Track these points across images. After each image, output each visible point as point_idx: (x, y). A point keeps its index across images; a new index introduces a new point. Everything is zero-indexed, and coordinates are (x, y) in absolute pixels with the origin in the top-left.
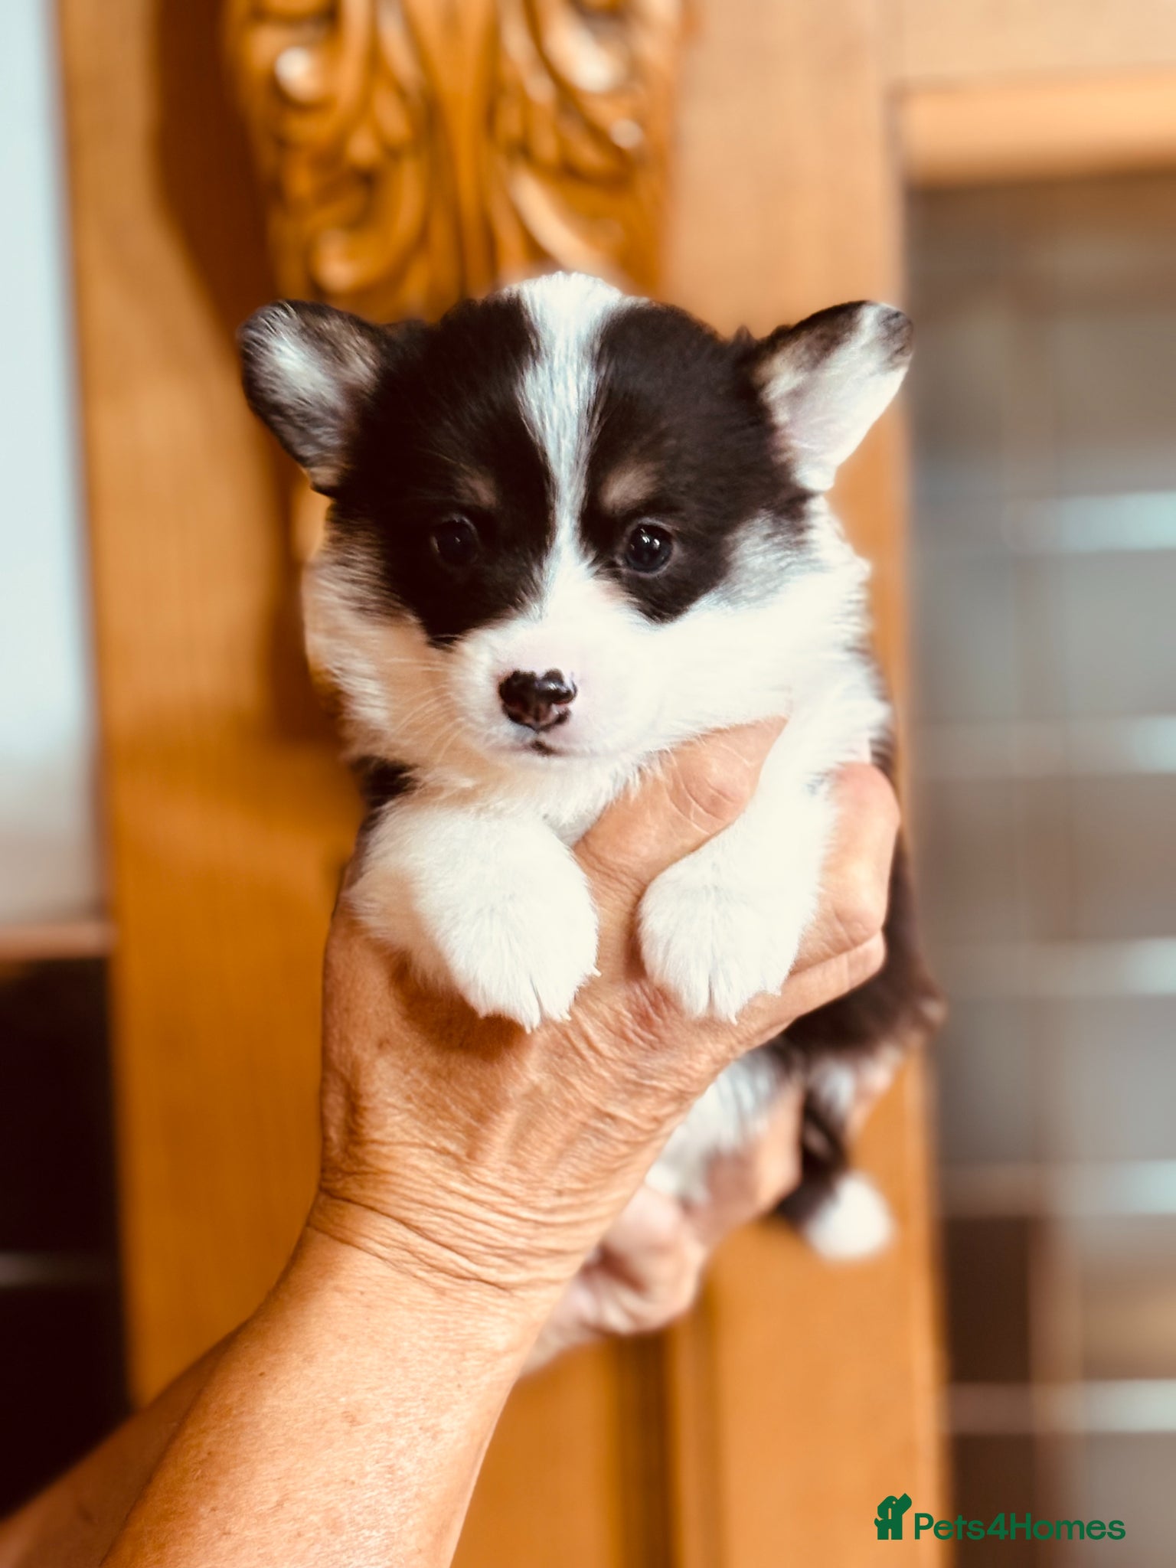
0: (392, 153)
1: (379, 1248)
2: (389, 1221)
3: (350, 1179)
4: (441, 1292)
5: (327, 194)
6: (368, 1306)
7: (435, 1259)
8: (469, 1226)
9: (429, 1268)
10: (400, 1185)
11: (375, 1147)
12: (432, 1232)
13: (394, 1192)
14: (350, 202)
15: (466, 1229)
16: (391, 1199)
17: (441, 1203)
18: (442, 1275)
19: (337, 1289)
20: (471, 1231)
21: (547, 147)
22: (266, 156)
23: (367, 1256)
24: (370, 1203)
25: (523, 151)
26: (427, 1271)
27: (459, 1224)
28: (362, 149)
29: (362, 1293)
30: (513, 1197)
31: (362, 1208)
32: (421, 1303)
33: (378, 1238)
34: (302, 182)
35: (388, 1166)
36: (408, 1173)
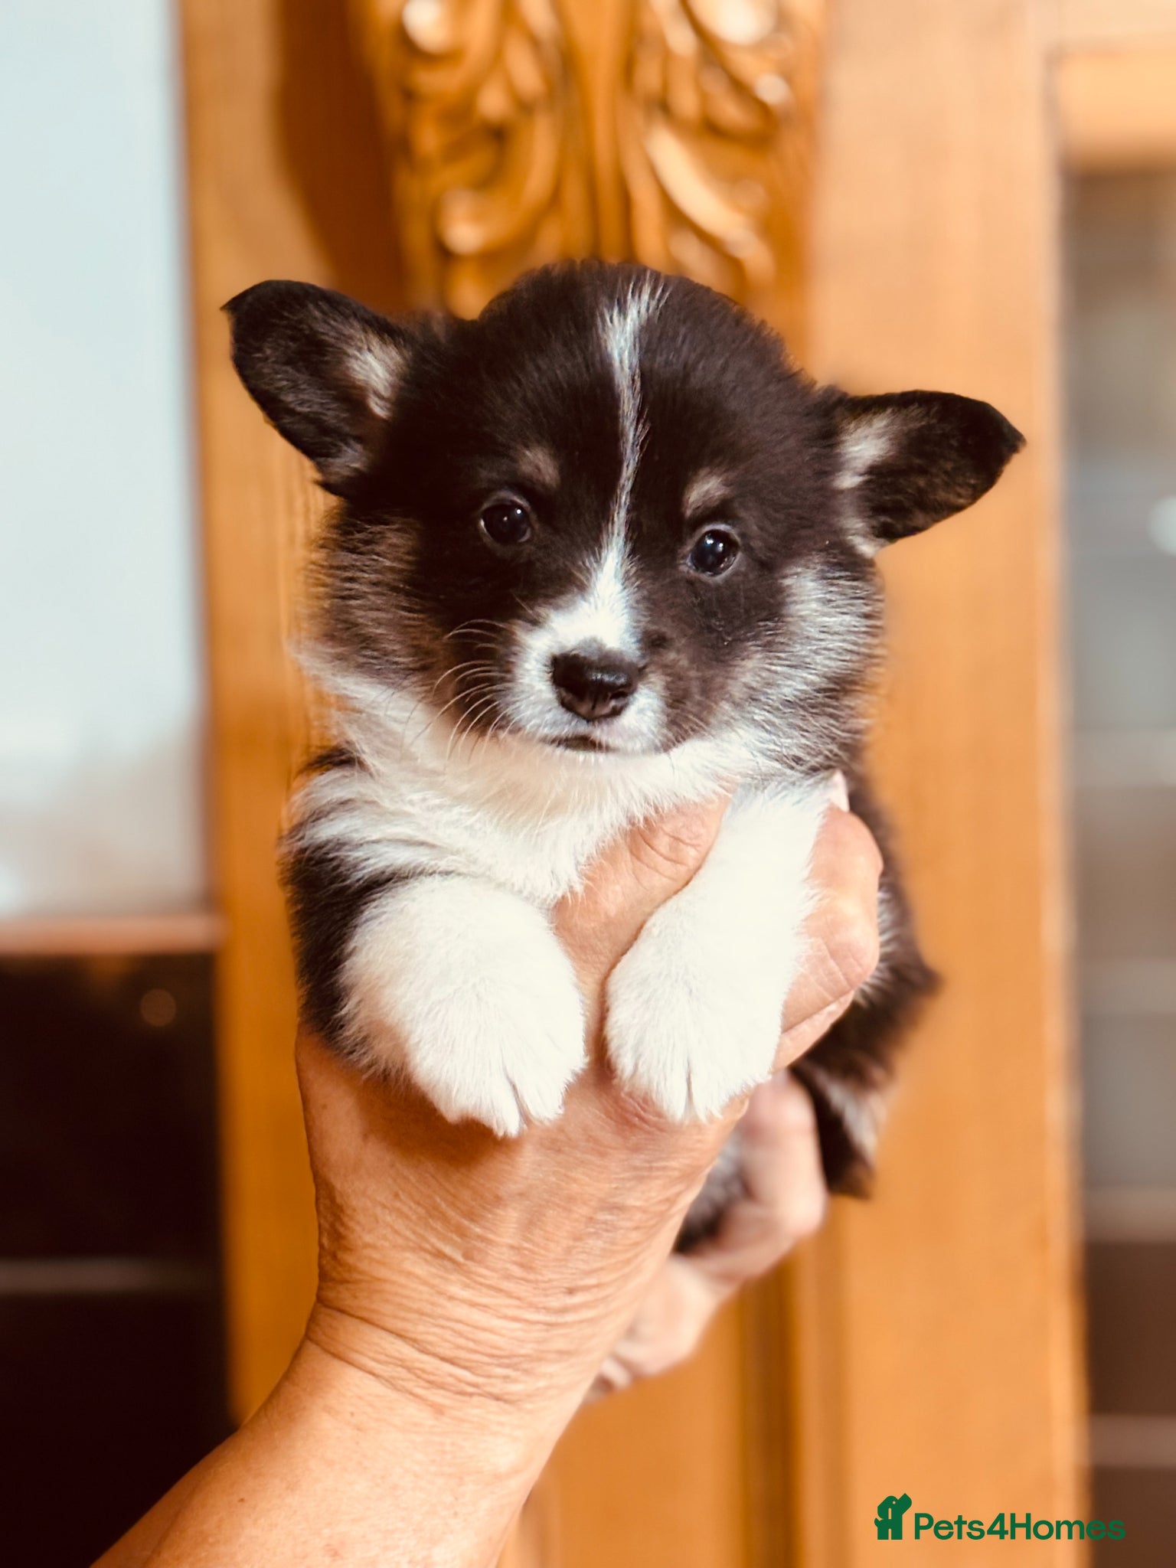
0: (524, 107)
1: (371, 1364)
2: (383, 1334)
3: (341, 1288)
4: (439, 1410)
5: (455, 151)
6: (359, 1429)
7: (434, 1375)
8: (470, 1336)
9: (426, 1385)
10: (396, 1294)
11: (367, 1252)
12: (431, 1343)
13: (387, 1301)
14: (479, 160)
15: (468, 1339)
16: (387, 1309)
17: (439, 1311)
18: (442, 1392)
19: (328, 1409)
20: (474, 1341)
21: (686, 102)
22: (393, 111)
23: (360, 1373)
24: (365, 1314)
25: (662, 107)
26: (424, 1388)
27: (460, 1334)
28: (493, 103)
29: (352, 1414)
30: (519, 1298)
31: (357, 1321)
32: (416, 1425)
33: (371, 1354)
34: (429, 139)
35: (382, 1272)
36: (403, 1280)
